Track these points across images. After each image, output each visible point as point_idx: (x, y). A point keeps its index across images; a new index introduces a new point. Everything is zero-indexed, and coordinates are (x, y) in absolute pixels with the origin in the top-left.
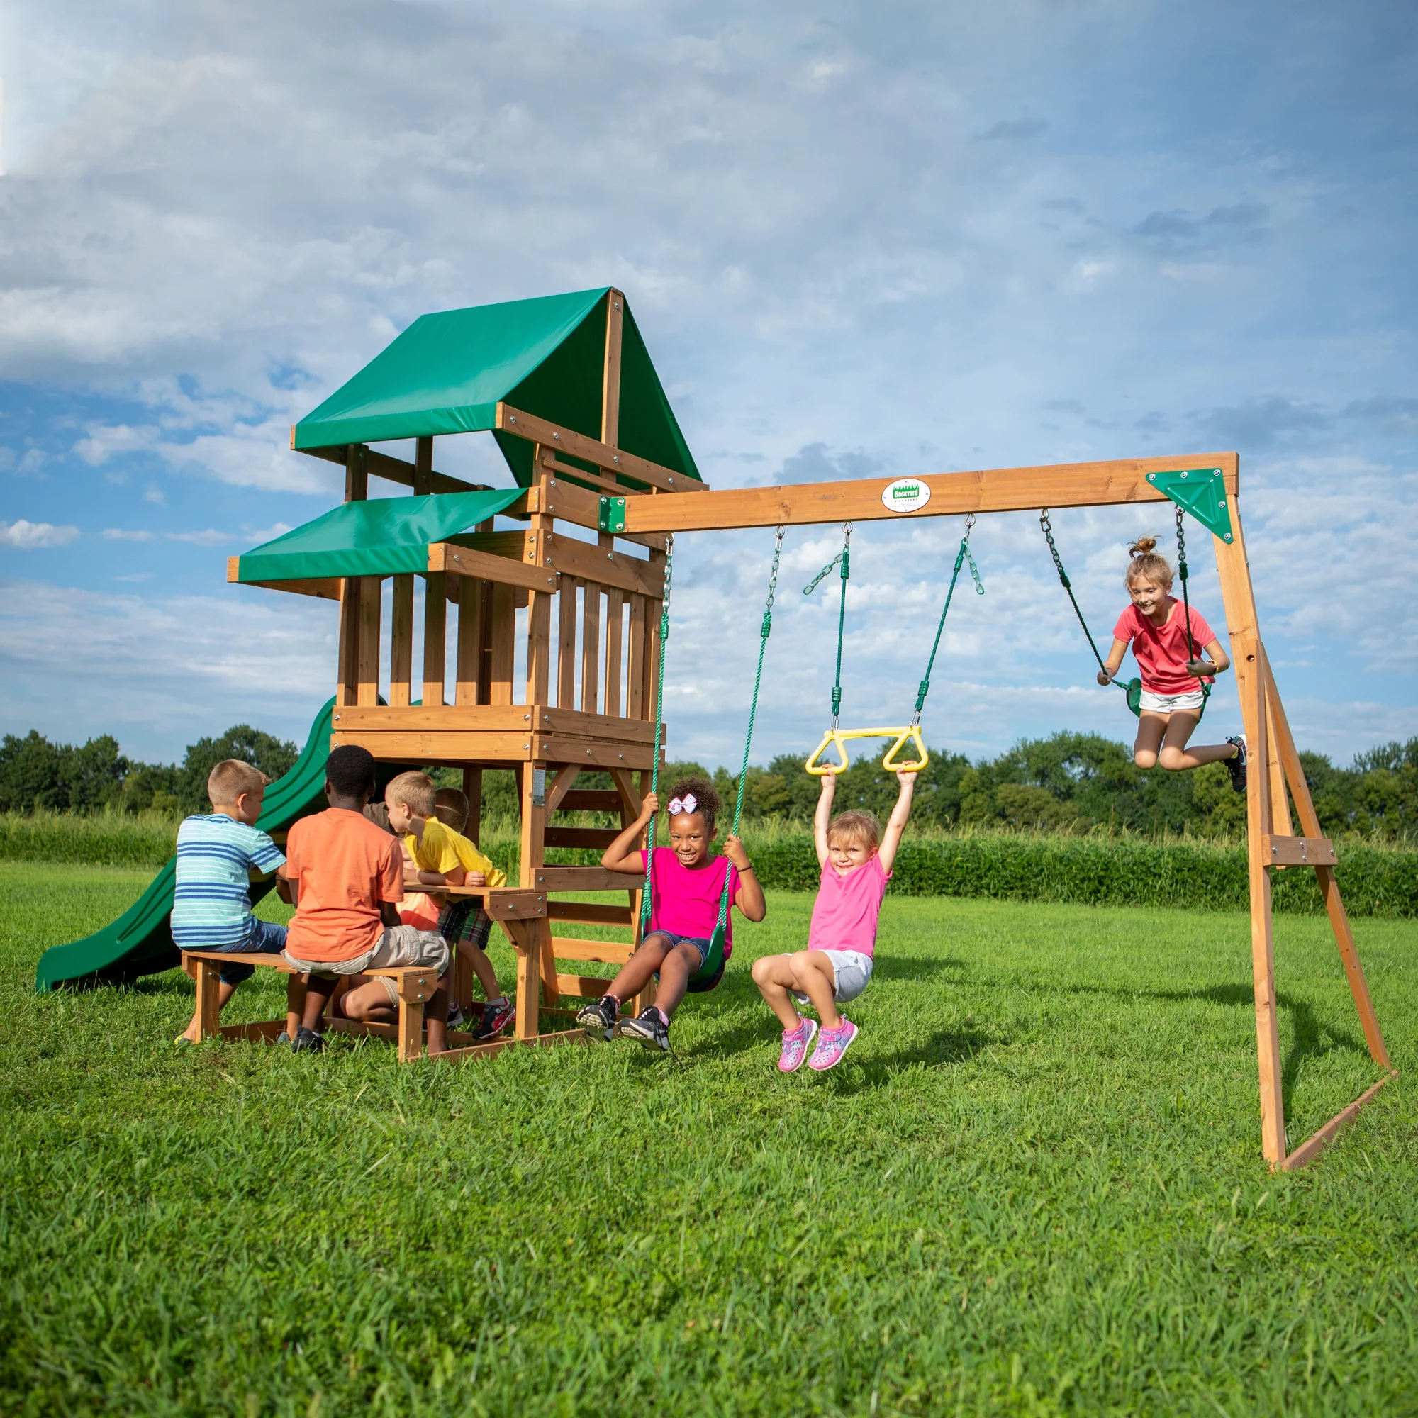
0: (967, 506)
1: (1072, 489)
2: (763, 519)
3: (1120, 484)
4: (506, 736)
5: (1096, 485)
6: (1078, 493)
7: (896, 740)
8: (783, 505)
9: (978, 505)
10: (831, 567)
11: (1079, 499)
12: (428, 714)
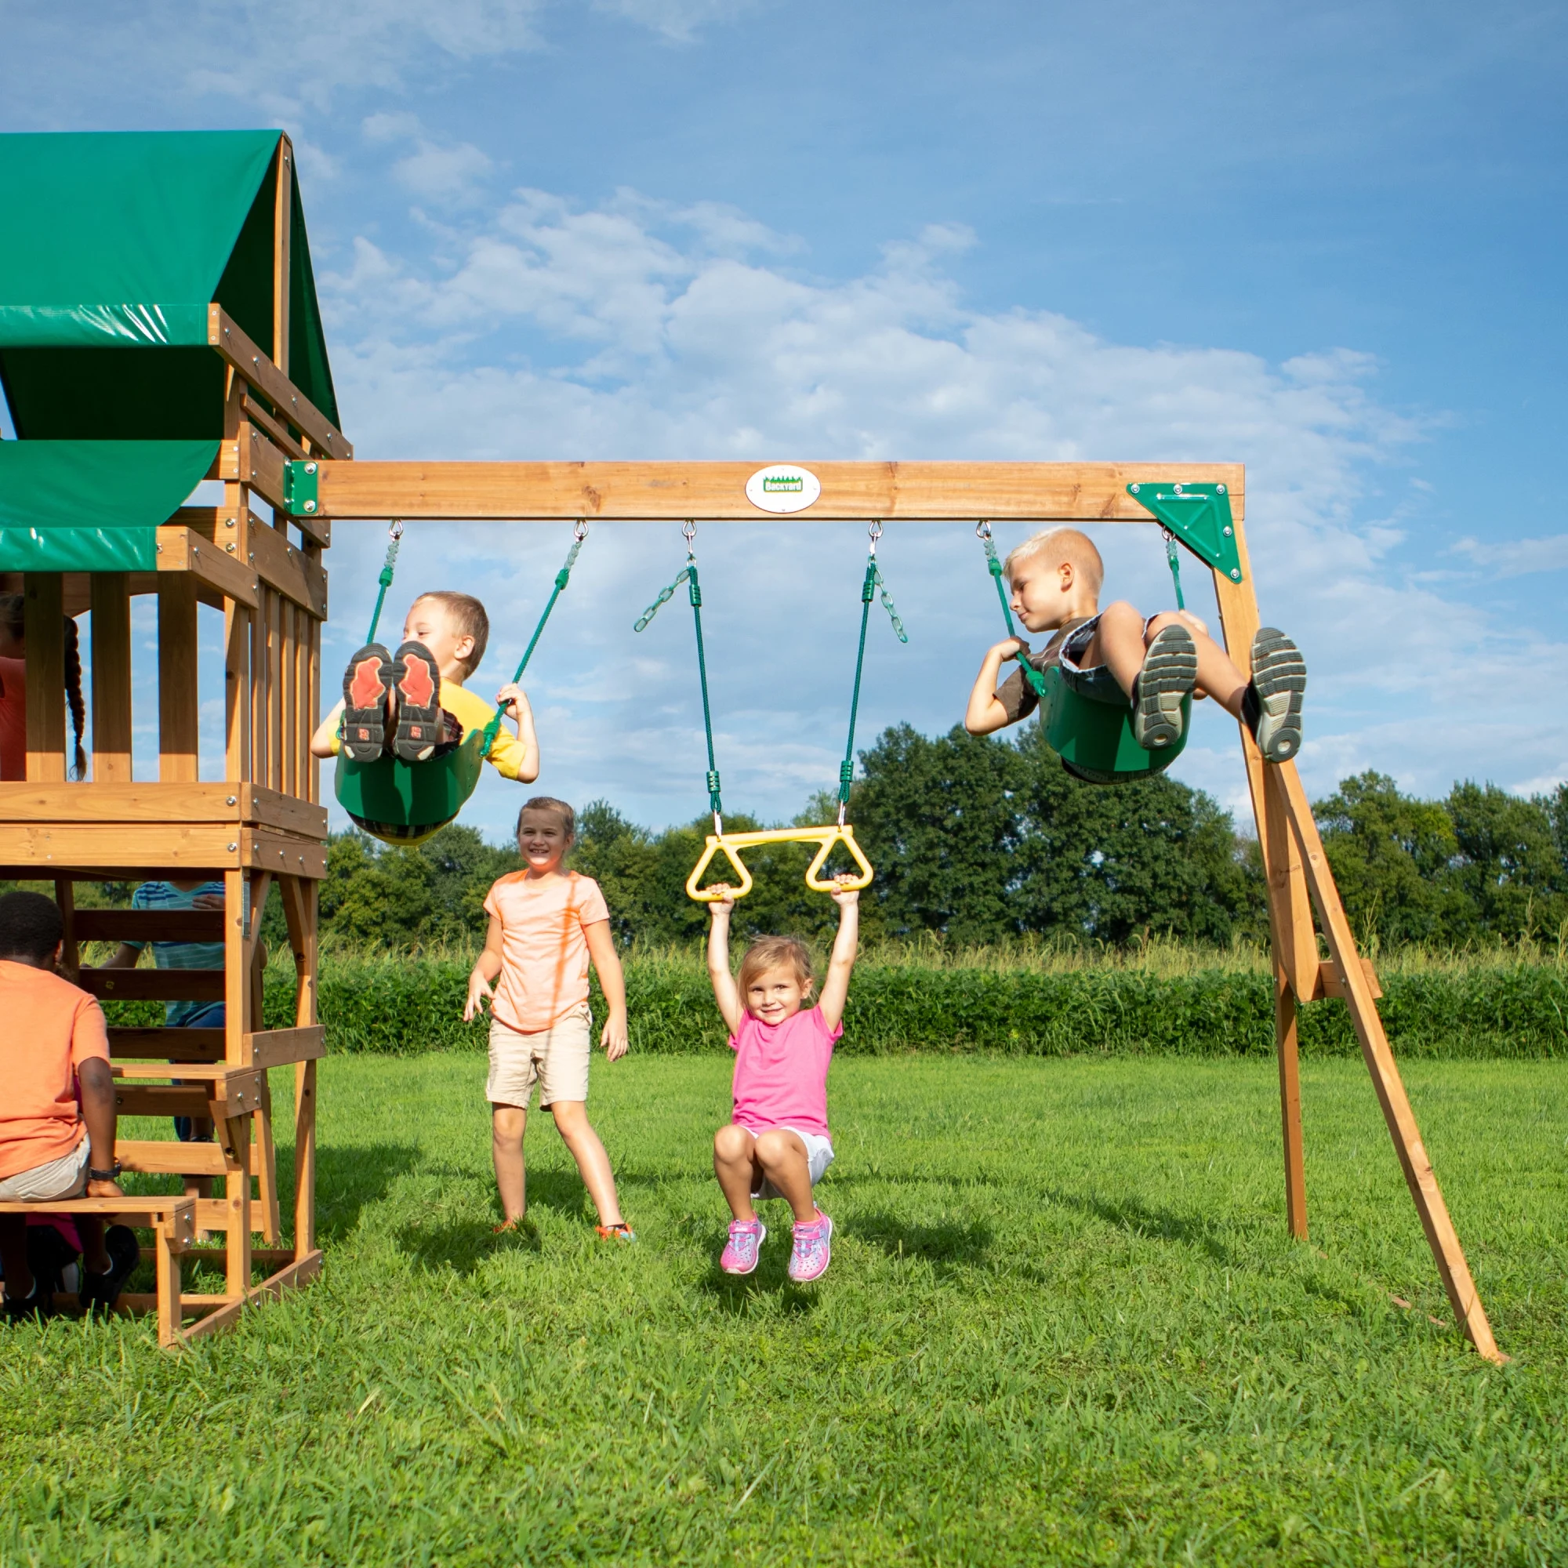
0: (875, 509)
1: (1025, 497)
2: (555, 509)
3: (1094, 495)
4: (193, 830)
5: (1060, 493)
6: (1034, 503)
7: (818, 846)
8: (589, 491)
9: (890, 510)
10: (671, 590)
11: (1036, 510)
12: (41, 796)
